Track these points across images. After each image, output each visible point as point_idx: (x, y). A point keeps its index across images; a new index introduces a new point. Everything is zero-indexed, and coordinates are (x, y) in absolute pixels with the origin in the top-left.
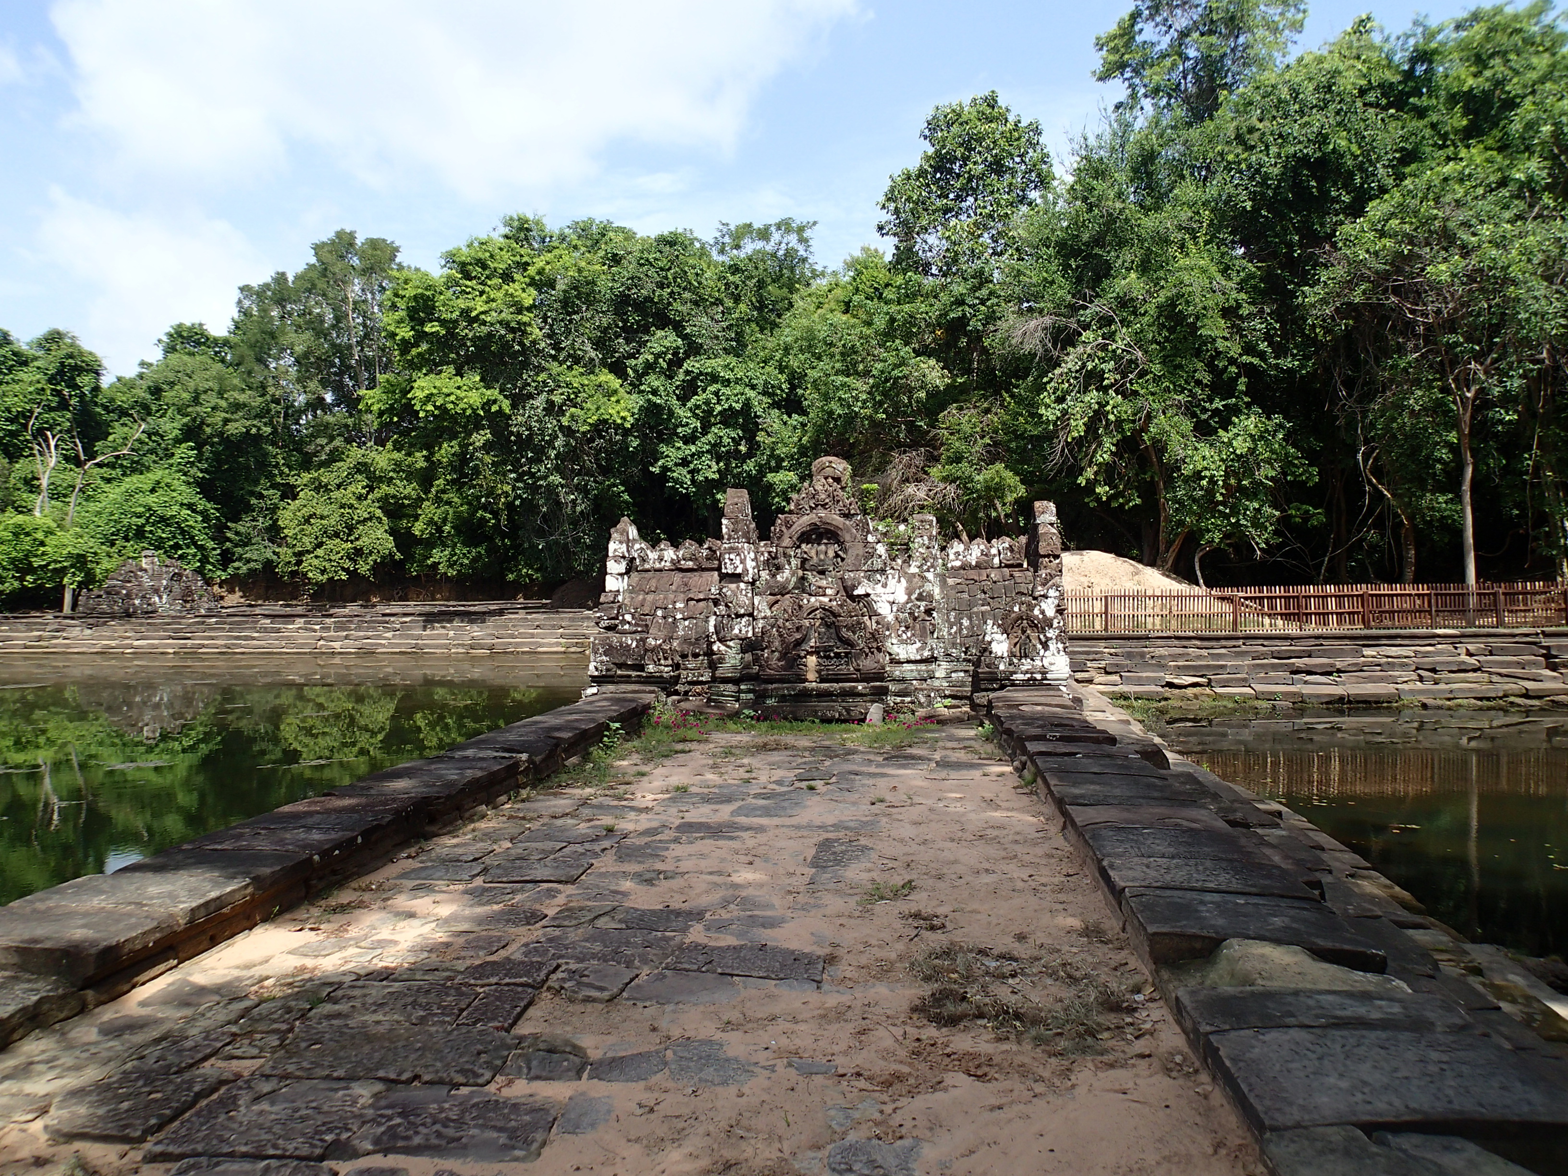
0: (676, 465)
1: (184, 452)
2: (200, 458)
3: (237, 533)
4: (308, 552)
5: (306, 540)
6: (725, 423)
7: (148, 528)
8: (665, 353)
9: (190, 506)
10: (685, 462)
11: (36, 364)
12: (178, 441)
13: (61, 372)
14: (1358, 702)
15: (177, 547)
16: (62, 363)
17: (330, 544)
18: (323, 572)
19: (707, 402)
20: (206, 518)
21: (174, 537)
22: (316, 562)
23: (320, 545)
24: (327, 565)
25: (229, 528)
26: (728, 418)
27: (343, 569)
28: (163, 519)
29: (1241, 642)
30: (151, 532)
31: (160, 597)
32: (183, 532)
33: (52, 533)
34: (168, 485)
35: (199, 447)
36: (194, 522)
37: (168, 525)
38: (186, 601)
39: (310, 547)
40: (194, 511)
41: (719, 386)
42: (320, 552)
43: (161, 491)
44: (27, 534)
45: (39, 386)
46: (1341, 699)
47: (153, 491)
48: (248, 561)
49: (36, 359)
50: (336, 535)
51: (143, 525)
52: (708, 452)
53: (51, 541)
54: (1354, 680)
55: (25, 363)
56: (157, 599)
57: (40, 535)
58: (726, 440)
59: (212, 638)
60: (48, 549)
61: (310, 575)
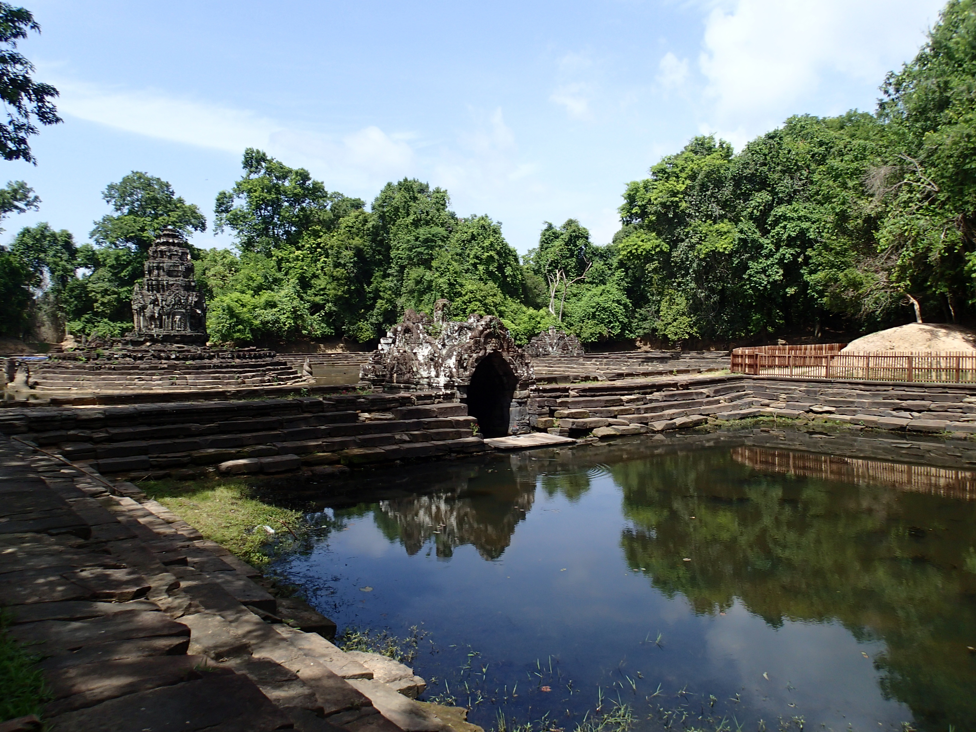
0: (757, 273)
1: (619, 273)
2: (627, 275)
3: (641, 315)
4: (670, 324)
5: (669, 317)
6: (788, 246)
7: (597, 313)
8: (759, 206)
9: (618, 302)
10: (764, 271)
11: (562, 237)
12: (617, 268)
13: (570, 240)
14: (915, 431)
15: (610, 322)
16: (571, 235)
17: (681, 319)
18: (676, 334)
19: (778, 234)
20: (625, 306)
21: (609, 317)
22: (672, 329)
23: (675, 320)
24: (678, 330)
25: (637, 312)
26: (791, 242)
27: (687, 333)
28: (604, 309)
29: (891, 388)
30: (599, 315)
31: (553, 348)
32: (613, 315)
33: (544, 318)
34: (608, 291)
35: (626, 271)
36: (620, 310)
37: (607, 312)
38: (564, 350)
39: (670, 321)
40: (620, 304)
41: (785, 223)
42: (675, 324)
43: (604, 295)
44: (533, 319)
45: (561, 247)
46: (902, 428)
47: (601, 295)
48: (645, 329)
49: (562, 234)
50: (684, 314)
51: (595, 312)
52: (777, 263)
53: (543, 321)
54: (928, 416)
55: (557, 237)
56: (551, 349)
57: (538, 319)
58: (787, 256)
59: (560, 367)
60: (541, 325)
61: (669, 336)
